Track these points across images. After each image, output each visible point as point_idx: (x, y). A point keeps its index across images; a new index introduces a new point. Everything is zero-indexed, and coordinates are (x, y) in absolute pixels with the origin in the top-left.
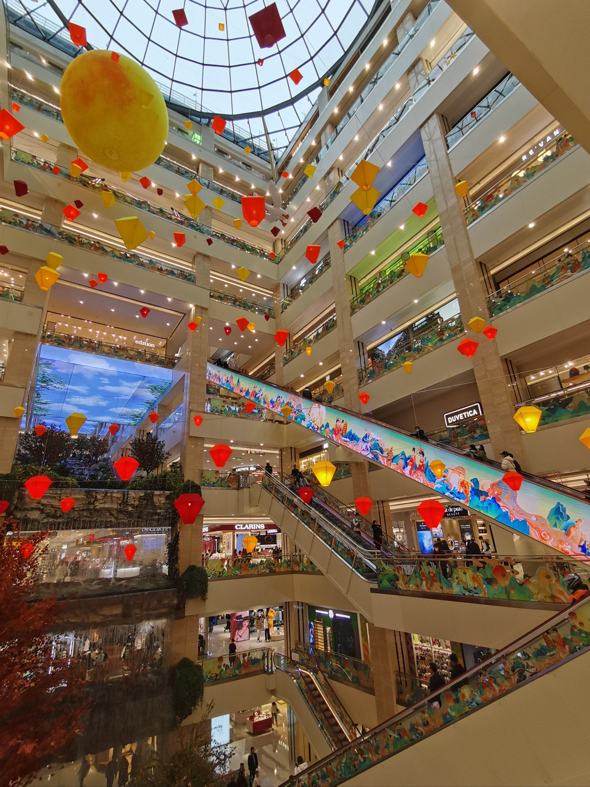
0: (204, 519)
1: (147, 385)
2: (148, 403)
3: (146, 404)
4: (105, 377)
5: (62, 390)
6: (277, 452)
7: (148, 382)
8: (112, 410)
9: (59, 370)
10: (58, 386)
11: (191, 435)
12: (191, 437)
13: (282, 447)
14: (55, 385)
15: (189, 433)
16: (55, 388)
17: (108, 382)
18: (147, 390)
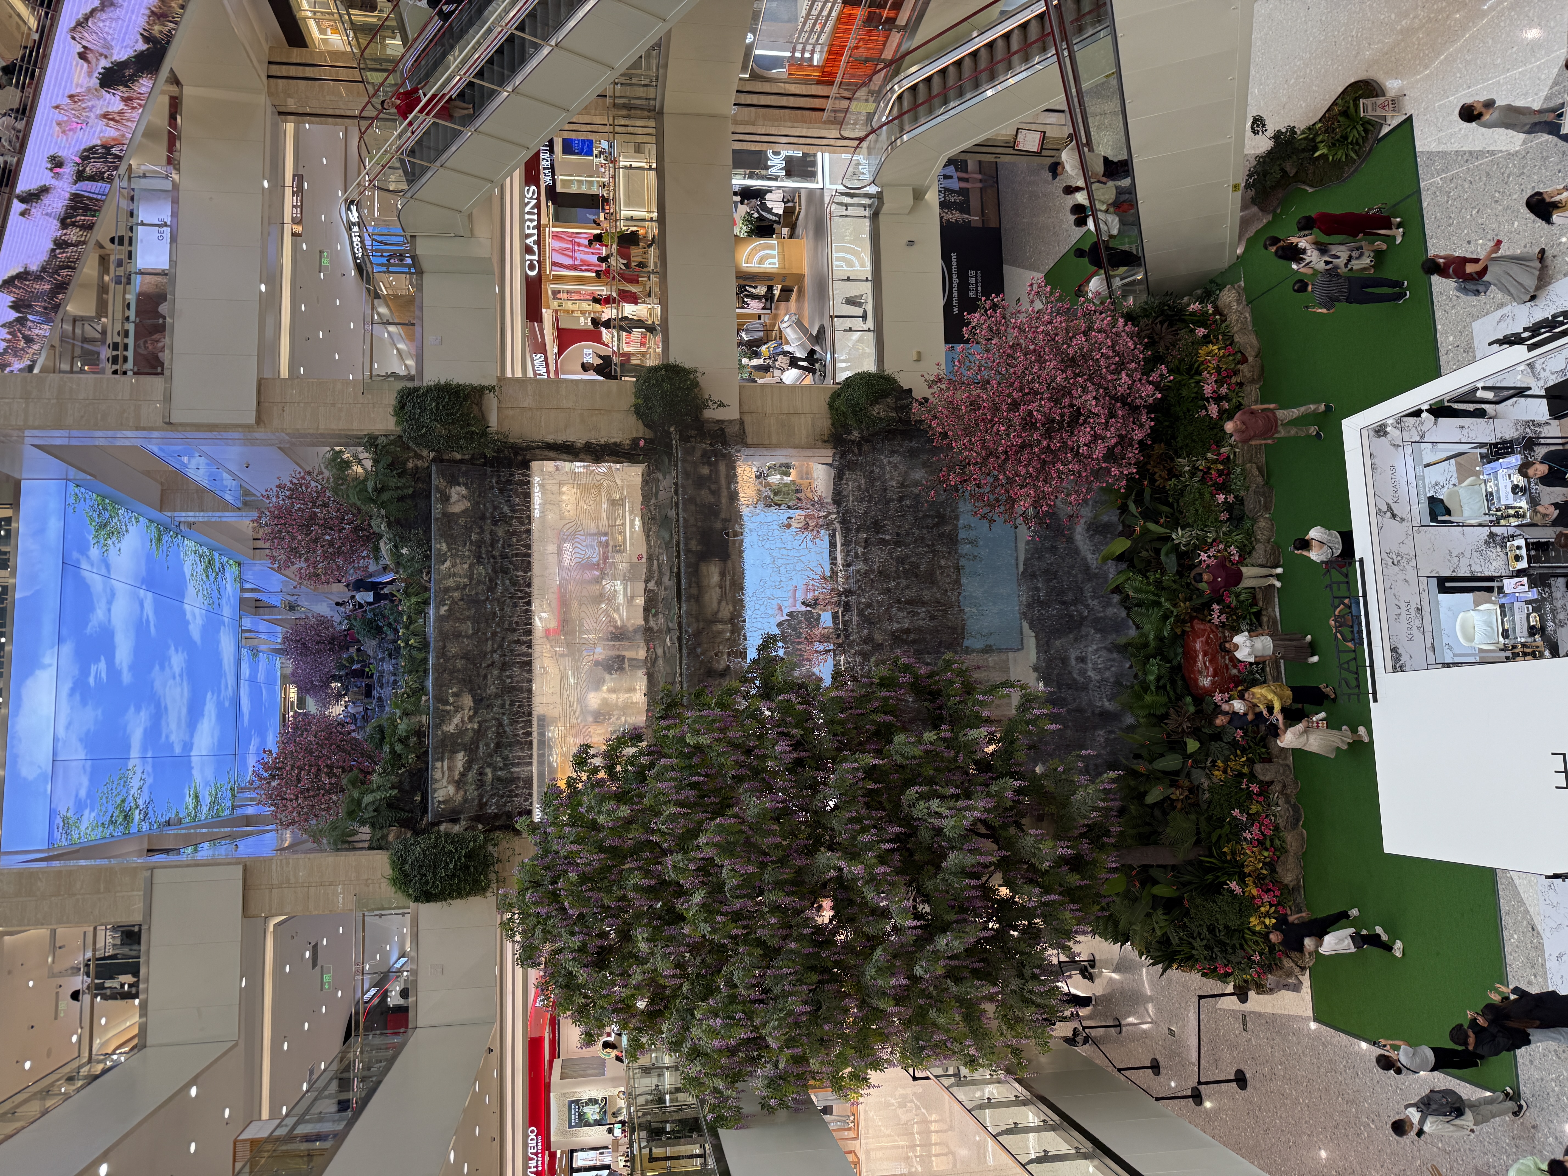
0: (509, 374)
2: (159, 539)
3: (166, 545)
6: (290, 127)
10: (135, 783)
11: (252, 420)
12: (259, 420)
13: (270, 109)
14: (133, 791)
15: (247, 427)
16: (145, 789)
18: (112, 551)
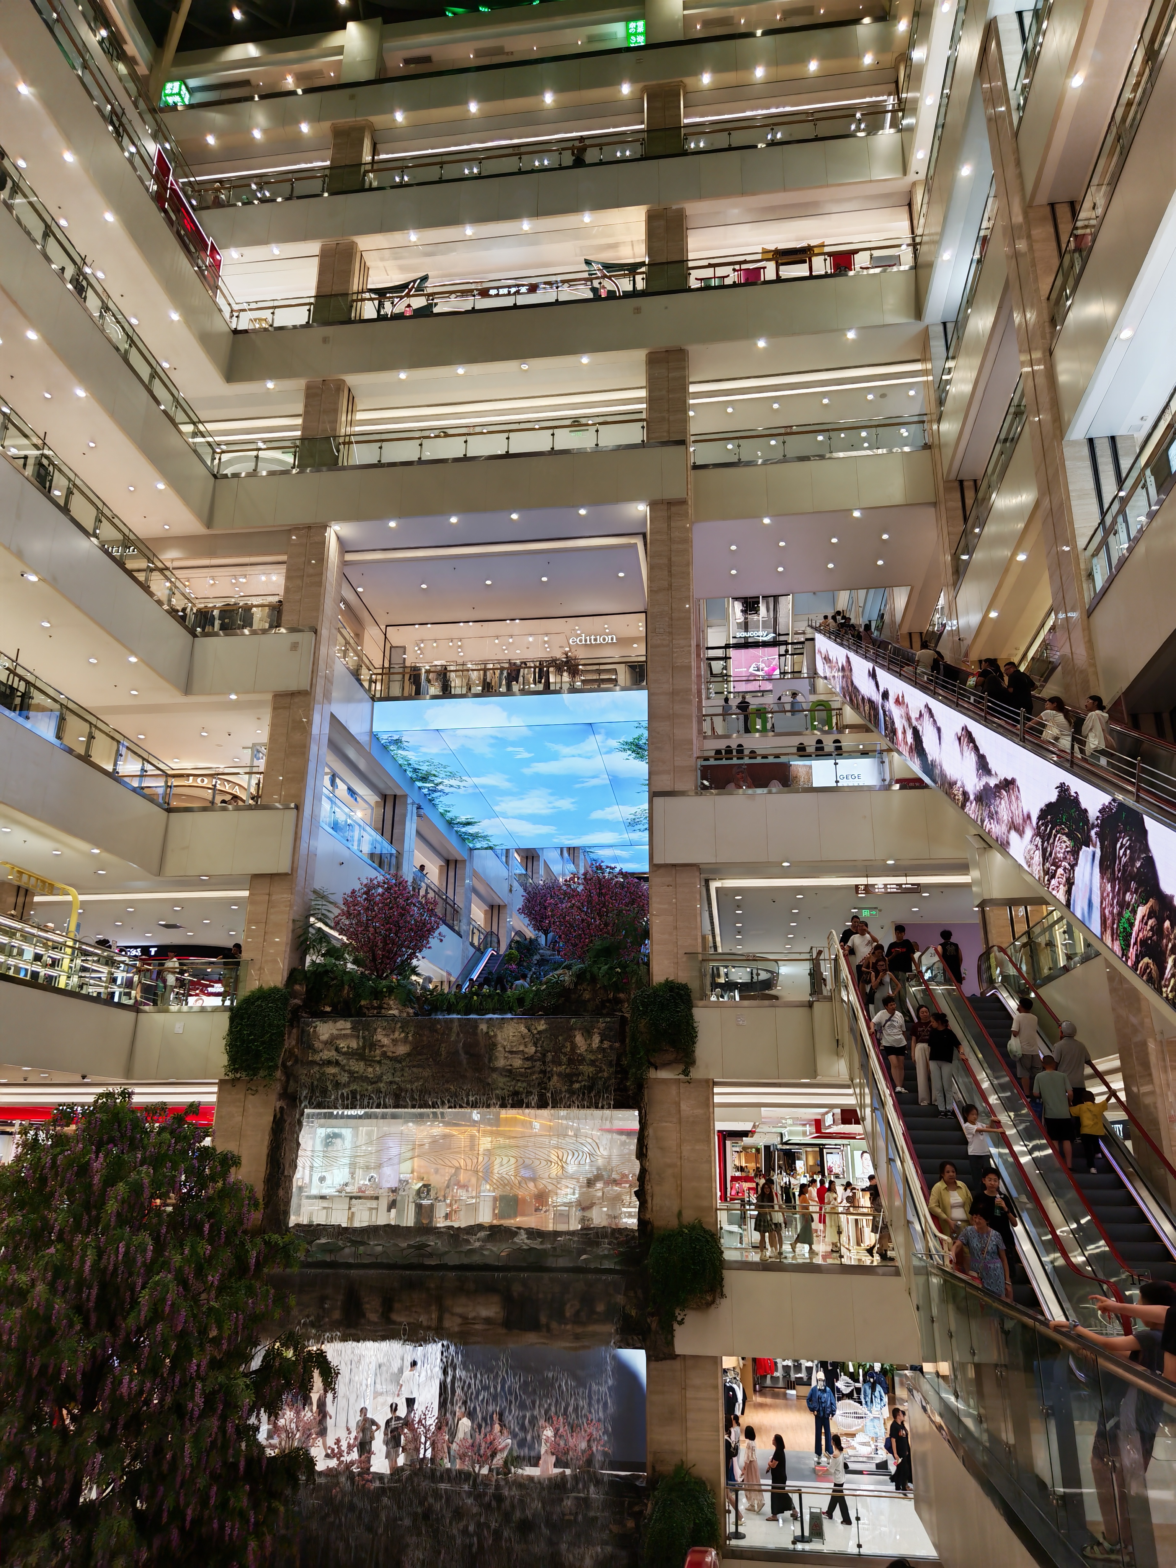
0: (716, 1090)
1: (614, 743)
4: (514, 744)
5: (470, 791)
7: (610, 734)
8: (597, 815)
9: (424, 750)
11: (657, 861)
12: (658, 866)
14: (446, 782)
15: (652, 857)
17: (526, 755)
18: (625, 755)
